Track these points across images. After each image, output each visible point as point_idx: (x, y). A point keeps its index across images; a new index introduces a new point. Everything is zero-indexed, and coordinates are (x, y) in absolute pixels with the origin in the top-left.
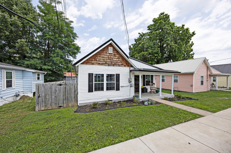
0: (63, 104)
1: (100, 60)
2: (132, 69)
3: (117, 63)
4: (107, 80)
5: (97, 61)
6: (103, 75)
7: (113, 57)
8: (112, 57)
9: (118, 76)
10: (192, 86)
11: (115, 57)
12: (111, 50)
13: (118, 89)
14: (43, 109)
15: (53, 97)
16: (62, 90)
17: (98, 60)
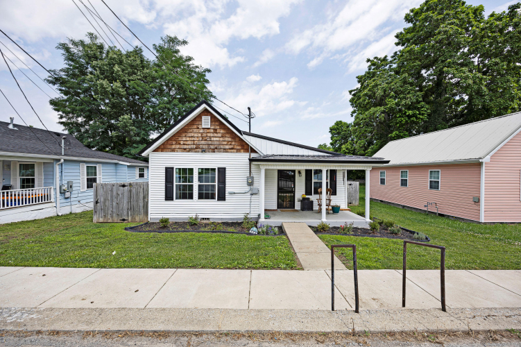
0: (128, 216)
1: (185, 143)
2: (253, 155)
3: (222, 147)
4: (200, 179)
5: (180, 144)
6: (191, 170)
7: (212, 135)
8: (209, 135)
9: (222, 171)
10: (477, 201)
11: (216, 135)
12: (206, 122)
13: (222, 197)
14: (101, 220)
15: (114, 204)
16: (126, 194)
17: (182, 143)
